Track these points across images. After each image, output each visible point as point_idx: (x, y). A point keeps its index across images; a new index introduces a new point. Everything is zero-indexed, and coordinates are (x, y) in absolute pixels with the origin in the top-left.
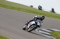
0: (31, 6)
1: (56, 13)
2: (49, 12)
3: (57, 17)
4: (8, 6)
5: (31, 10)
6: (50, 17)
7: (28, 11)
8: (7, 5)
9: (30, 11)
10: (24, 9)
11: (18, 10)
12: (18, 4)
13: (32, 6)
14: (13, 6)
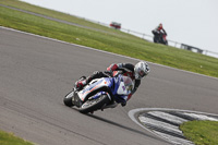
0: (112, 25)
1: (204, 53)
2: (177, 49)
3: (206, 67)
4: (32, 24)
5: (113, 39)
6: (182, 68)
7: (101, 44)
8: (25, 17)
9: (111, 43)
10: (88, 37)
11: (66, 39)
12: (68, 15)
13: (117, 27)
14: (46, 23)
